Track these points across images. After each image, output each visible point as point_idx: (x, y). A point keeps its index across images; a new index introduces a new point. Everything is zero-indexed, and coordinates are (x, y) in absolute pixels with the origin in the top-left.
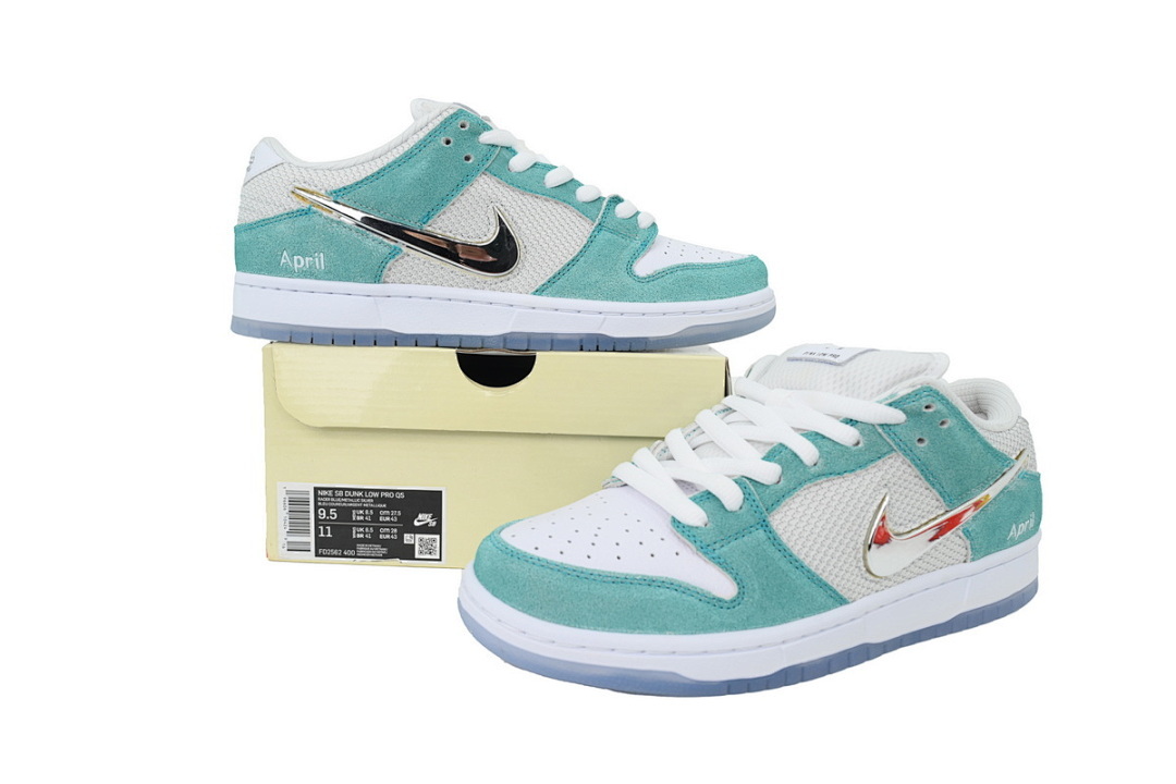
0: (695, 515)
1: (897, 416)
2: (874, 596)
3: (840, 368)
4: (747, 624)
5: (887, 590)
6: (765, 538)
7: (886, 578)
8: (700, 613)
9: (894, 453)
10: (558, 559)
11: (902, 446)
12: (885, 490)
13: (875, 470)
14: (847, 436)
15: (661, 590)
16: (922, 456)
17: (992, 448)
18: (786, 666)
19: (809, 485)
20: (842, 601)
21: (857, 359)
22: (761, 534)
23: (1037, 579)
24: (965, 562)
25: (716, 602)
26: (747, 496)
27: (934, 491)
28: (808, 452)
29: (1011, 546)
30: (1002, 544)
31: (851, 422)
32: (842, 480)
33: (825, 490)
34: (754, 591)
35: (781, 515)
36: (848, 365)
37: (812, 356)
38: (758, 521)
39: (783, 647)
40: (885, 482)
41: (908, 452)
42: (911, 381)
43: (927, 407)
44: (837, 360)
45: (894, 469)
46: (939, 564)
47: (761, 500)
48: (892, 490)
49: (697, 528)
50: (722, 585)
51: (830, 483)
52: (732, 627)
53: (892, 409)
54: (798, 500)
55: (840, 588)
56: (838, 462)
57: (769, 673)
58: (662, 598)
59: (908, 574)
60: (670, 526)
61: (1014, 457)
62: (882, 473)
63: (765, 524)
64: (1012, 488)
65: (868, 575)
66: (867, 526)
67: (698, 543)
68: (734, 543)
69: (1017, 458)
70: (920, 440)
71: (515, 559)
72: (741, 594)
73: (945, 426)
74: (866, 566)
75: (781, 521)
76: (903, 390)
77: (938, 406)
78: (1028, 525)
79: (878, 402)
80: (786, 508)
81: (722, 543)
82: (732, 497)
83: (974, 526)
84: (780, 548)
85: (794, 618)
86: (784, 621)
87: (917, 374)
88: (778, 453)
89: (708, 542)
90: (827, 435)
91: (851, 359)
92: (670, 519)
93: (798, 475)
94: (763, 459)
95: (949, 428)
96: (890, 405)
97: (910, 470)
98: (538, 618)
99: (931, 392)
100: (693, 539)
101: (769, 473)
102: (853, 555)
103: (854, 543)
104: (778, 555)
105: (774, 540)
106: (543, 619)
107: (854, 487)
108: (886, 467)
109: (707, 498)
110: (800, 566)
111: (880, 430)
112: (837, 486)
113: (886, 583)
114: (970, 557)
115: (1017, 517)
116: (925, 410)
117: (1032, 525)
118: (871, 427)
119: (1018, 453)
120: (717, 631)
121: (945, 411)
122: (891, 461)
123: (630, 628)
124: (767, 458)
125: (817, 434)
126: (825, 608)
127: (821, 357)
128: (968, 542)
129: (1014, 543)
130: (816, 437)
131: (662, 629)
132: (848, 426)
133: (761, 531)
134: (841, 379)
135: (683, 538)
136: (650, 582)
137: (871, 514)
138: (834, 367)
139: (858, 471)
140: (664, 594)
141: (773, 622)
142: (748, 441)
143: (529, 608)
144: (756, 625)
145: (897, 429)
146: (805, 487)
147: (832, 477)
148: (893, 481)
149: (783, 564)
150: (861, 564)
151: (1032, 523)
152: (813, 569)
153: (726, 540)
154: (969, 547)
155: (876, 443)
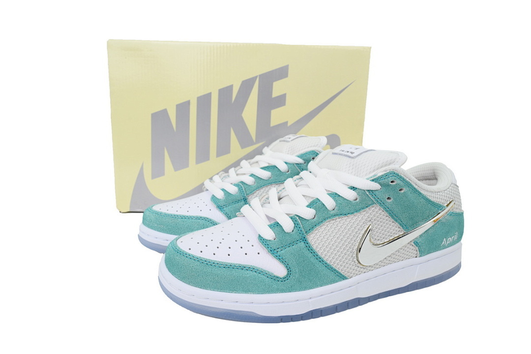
0: (269, 235)
1: (376, 186)
2: (363, 275)
3: (353, 160)
4: (291, 289)
5: (370, 272)
6: (305, 246)
7: (370, 266)
8: (268, 283)
9: (374, 205)
10: (199, 255)
11: (379, 201)
12: (370, 223)
13: (365, 213)
14: (350, 195)
15: (248, 272)
16: (390, 207)
17: (431, 201)
18: (312, 309)
19: (329, 220)
20: (344, 278)
21: (362, 155)
22: (302, 244)
23: (460, 263)
24: (416, 257)
25: (276, 278)
26: (296, 225)
27: (397, 223)
28: (330, 203)
29: (443, 249)
30: (437, 248)
31: (353, 188)
32: (347, 218)
33: (338, 223)
34: (296, 273)
35: (314, 235)
36: (357, 159)
37: (342, 152)
38: (301, 238)
39: (310, 300)
40: (370, 219)
41: (382, 204)
42: (384, 168)
43: (392, 182)
44: (352, 155)
45: (375, 213)
46: (401, 259)
47: (303, 227)
48: (374, 223)
49: (270, 240)
50: (280, 270)
51: (340, 219)
52: (283, 291)
53: (373, 182)
54: (323, 227)
55: (343, 271)
56: (345, 208)
57: (303, 313)
58: (248, 275)
59: (383, 264)
60: (258, 239)
61: (446, 205)
62: (368, 214)
63: (304, 240)
64: (444, 221)
65: (359, 265)
66: (359, 241)
67: (270, 248)
68: (288, 249)
69: (447, 206)
70: (389, 198)
71: (179, 254)
72: (289, 274)
73: (402, 192)
74: (358, 260)
75: (314, 238)
76: (380, 173)
77: (397, 181)
78: (454, 238)
79: (367, 179)
80: (317, 231)
81: (282, 248)
82: (288, 225)
83: (420, 240)
84: (312, 252)
85: (317, 286)
86: (311, 288)
87: (390, 164)
88: (315, 204)
89: (275, 248)
90: (341, 195)
91: (359, 155)
92: (257, 236)
93: (324, 215)
94: (308, 206)
95: (404, 192)
96: (373, 180)
97: (383, 213)
98: (187, 283)
99: (395, 174)
100: (267, 246)
101: (309, 213)
102: (351, 255)
103: (351, 249)
104: (310, 255)
105: (309, 248)
106: (189, 284)
107: (353, 221)
108: (370, 212)
109: (276, 226)
110: (321, 261)
111: (368, 193)
112: (344, 221)
113: (370, 268)
114: (418, 255)
115: (447, 235)
116: (391, 184)
117: (456, 238)
118: (363, 192)
119: (448, 202)
120: (275, 293)
121: (402, 183)
122: (373, 208)
123: (231, 290)
124: (309, 206)
125: (336, 194)
126: (334, 281)
127: (346, 153)
128: (417, 248)
129: (445, 247)
130: (335, 195)
131: (247, 291)
132: (352, 191)
133: (302, 243)
134: (353, 165)
135: (262, 246)
136: (243, 268)
137: (361, 235)
138: (350, 159)
139: (355, 214)
140: (249, 273)
141: (305, 288)
142: (304, 196)
143: (183, 278)
144: (296, 290)
145: (377, 193)
146: (327, 221)
147: (341, 216)
148: (374, 218)
149: (313, 260)
150: (355, 260)
151: (456, 237)
152: (328, 262)
153: (284, 247)
154: (418, 250)
155: (366, 199)
